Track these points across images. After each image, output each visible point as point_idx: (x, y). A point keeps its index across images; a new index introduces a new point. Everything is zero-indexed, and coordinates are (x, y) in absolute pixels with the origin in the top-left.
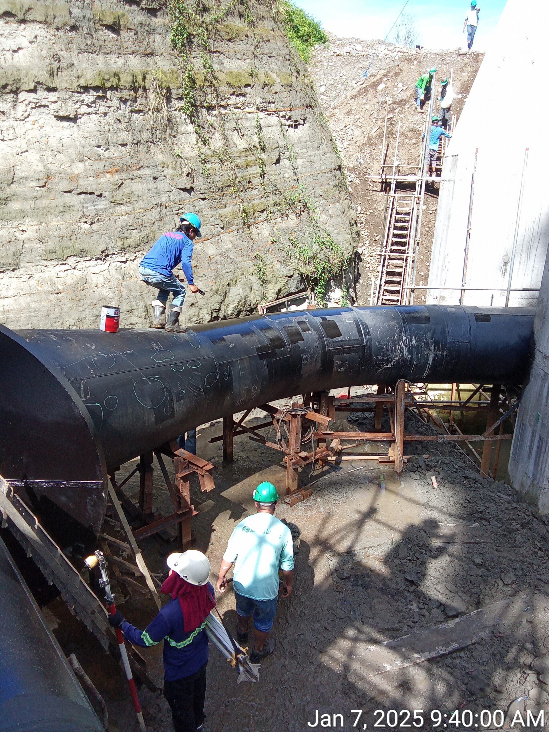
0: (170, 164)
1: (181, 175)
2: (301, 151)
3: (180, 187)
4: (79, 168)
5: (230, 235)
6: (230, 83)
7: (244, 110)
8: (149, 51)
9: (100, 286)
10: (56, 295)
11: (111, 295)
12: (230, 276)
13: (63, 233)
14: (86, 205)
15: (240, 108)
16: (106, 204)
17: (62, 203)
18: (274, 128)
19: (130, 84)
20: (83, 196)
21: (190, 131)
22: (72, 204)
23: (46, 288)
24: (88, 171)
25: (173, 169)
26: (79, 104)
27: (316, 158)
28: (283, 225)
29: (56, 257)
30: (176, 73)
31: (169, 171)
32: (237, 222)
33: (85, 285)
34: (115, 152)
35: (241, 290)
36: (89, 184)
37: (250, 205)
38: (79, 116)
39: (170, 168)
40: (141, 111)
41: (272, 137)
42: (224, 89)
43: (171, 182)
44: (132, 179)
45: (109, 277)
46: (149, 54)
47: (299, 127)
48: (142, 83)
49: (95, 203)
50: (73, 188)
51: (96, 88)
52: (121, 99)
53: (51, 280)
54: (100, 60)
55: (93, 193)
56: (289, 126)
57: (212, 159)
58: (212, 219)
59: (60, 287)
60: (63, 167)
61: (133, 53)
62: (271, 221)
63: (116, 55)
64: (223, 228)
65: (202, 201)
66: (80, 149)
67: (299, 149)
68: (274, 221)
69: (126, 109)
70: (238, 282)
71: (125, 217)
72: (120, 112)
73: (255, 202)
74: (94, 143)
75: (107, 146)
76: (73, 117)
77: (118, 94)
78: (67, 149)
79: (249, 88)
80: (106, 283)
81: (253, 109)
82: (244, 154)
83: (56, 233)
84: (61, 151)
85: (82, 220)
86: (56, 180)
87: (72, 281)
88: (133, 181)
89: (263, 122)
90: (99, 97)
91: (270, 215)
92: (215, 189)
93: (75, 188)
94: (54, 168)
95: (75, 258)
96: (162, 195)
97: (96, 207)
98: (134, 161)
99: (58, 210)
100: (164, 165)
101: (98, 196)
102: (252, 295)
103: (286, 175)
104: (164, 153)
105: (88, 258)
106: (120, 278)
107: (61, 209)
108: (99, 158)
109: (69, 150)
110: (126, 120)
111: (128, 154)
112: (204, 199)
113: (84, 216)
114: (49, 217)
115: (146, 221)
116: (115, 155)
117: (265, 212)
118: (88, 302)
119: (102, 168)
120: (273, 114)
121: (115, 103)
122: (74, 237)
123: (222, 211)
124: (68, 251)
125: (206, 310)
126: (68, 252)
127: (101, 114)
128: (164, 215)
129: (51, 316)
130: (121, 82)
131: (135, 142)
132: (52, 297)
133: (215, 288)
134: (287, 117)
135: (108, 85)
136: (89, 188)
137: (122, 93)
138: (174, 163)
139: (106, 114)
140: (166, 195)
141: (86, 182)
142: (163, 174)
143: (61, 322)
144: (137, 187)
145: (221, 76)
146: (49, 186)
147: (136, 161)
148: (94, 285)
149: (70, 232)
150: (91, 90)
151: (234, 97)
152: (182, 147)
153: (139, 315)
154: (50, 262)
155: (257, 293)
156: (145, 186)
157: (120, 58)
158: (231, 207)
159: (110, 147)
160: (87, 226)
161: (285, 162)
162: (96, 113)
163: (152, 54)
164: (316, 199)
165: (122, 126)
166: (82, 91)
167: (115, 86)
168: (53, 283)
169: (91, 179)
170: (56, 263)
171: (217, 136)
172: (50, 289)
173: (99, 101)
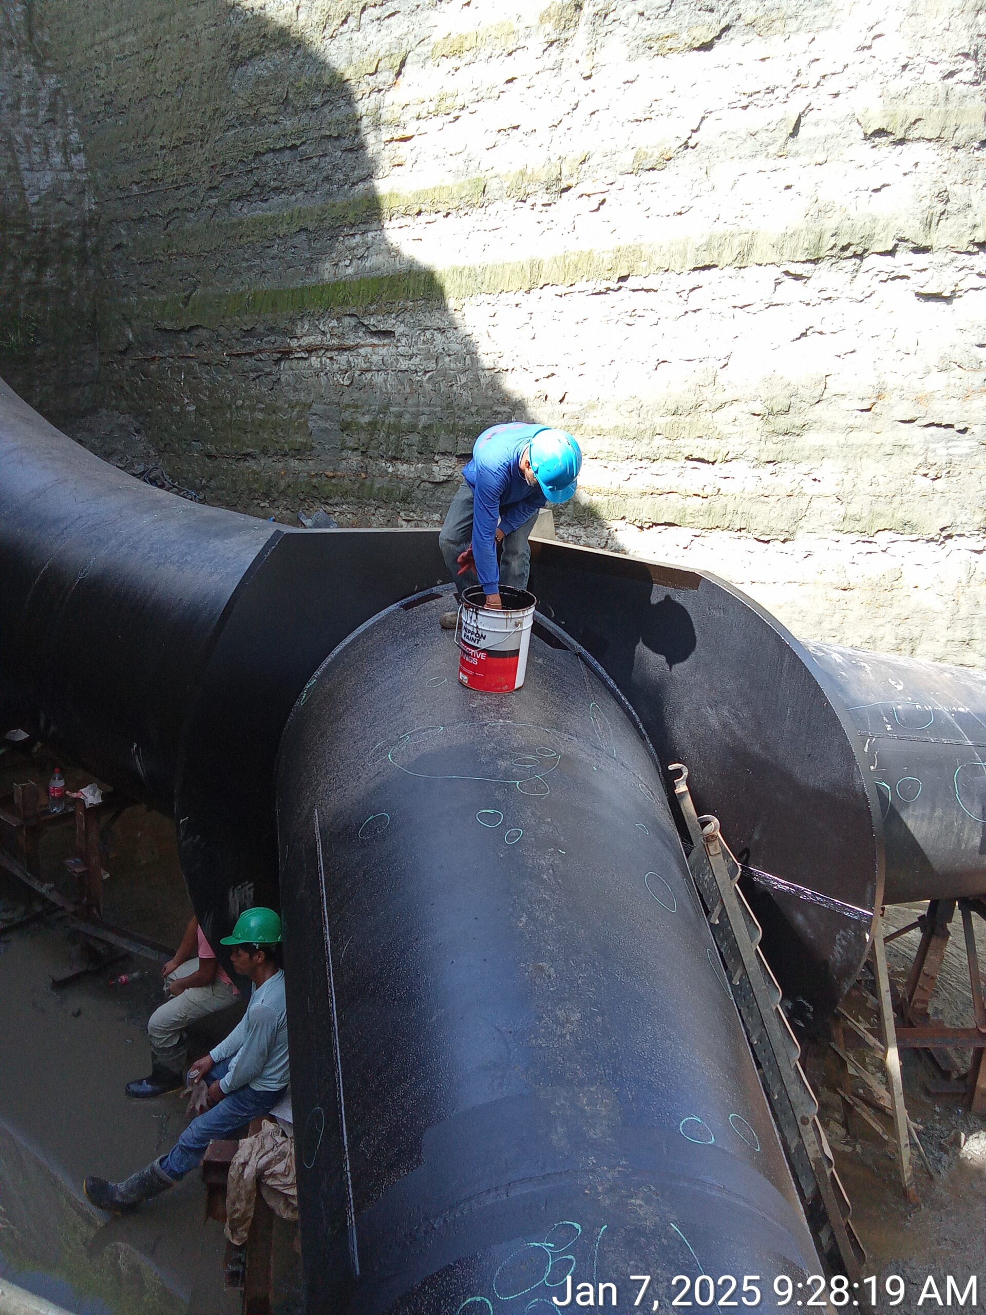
4: (936, 383)
9: (922, 587)
10: (842, 592)
11: (939, 607)
13: (882, 489)
14: (933, 446)
16: (970, 447)
17: (892, 440)
20: (931, 429)
22: (908, 442)
23: (829, 577)
24: (952, 387)
26: (964, 272)
29: (859, 529)
33: (895, 583)
36: (948, 410)
38: (959, 294)
45: (942, 575)
49: (950, 444)
50: (918, 416)
53: (840, 566)
55: (951, 426)
59: (853, 580)
60: (909, 379)
66: (947, 350)
74: (975, 340)
76: (949, 294)
78: (924, 350)
80: (935, 584)
84: (912, 353)
85: (919, 471)
86: (892, 401)
87: (876, 573)
93: (922, 415)
95: (890, 534)
97: (951, 451)
99: (882, 450)
101: (959, 431)
105: (914, 537)
106: (964, 579)
108: (978, 366)
109: (927, 351)
113: (925, 464)
114: (864, 460)
119: (979, 383)
122: (897, 500)
124: (881, 520)
126: (881, 523)
132: (835, 594)
136: (946, 417)
141: (944, 406)
146: (878, 410)
148: (912, 584)
149: (893, 489)
154: (846, 536)
160: (926, 482)
166: (976, 249)
168: (842, 572)
169: (954, 401)
170: (856, 538)
172: (835, 580)
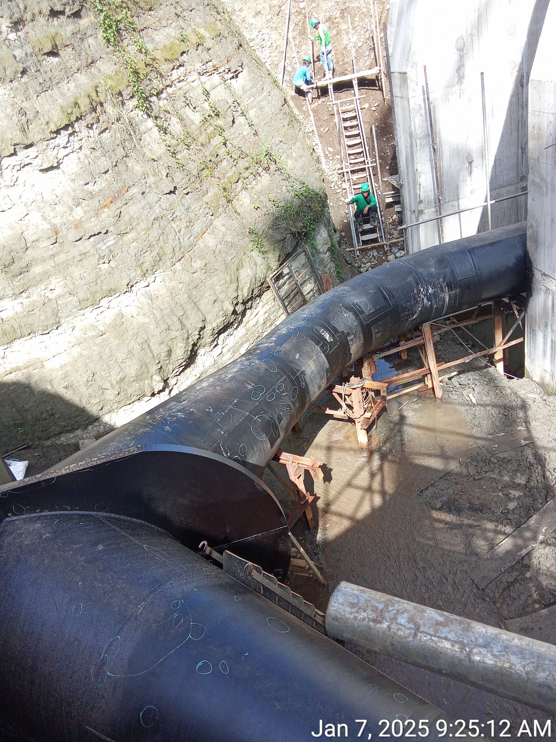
0: (149, 173)
1: (162, 179)
2: (249, 101)
3: (166, 192)
4: (79, 213)
5: (220, 218)
6: (168, 59)
7: (187, 81)
8: (90, 61)
9: (135, 315)
10: (101, 337)
11: (147, 320)
12: (236, 261)
13: (88, 279)
14: (98, 246)
15: (183, 80)
16: (114, 239)
17: (77, 253)
18: (219, 88)
19: (90, 107)
20: (92, 239)
21: (150, 127)
22: (86, 251)
23: (91, 333)
24: (88, 212)
25: (153, 176)
26: (56, 149)
27: (264, 102)
28: (258, 188)
29: (90, 304)
30: (120, 72)
31: (151, 180)
32: (221, 203)
33: (122, 320)
34: (101, 184)
35: (249, 270)
36: (93, 225)
37: (226, 180)
38: (60, 162)
39: (150, 176)
40: (106, 129)
41: (220, 98)
42: (164, 68)
43: (157, 191)
44: (126, 204)
45: (140, 305)
46: (91, 63)
47: (239, 75)
48: (97, 100)
49: (105, 242)
50: (81, 235)
51: (66, 127)
52: (87, 126)
53: (92, 325)
54: (56, 95)
55: (100, 233)
56: (231, 79)
57: (179, 148)
58: (201, 211)
59: (102, 329)
60: (64, 217)
61: (78, 70)
62: (248, 187)
63: (66, 81)
64: (212, 215)
65: (187, 196)
66: (73, 194)
67: (247, 99)
68: (249, 186)
69: (94, 133)
70: (244, 263)
71: (134, 244)
72: (91, 139)
73: (229, 175)
74: (82, 183)
75: (93, 181)
76: (56, 165)
77: (83, 123)
78: (62, 198)
79: (185, 55)
80: (139, 311)
81: (195, 76)
82: (203, 129)
83: (82, 282)
84: (58, 203)
85: (100, 262)
86: (64, 233)
87: (111, 320)
88: (128, 205)
89: (208, 87)
90: (70, 135)
91: (245, 181)
92: (193, 179)
93: (84, 234)
94: (57, 221)
95: (106, 299)
96: (155, 208)
97: (107, 245)
98: (120, 184)
99: (76, 260)
100: (145, 176)
101: (105, 233)
102: (259, 272)
103: (245, 133)
104: (140, 162)
105: (117, 295)
106: (150, 302)
107: (78, 258)
108: (92, 196)
109: (64, 198)
110: (99, 147)
111: (113, 179)
112: (187, 194)
113: (101, 257)
114: (70, 269)
115: (152, 240)
116: (103, 186)
117: (240, 181)
118: (131, 333)
119: (97, 204)
120: (214, 73)
121: (85, 132)
122: (99, 281)
123: (206, 199)
124: (98, 294)
125: (227, 301)
126: (98, 296)
127: (77, 151)
128: (163, 226)
129: (105, 357)
130: (81, 109)
131: (114, 164)
132: (99, 339)
133: (228, 278)
134: (227, 71)
135: (73, 118)
136: (95, 229)
137: (87, 120)
138: (152, 169)
139: (81, 148)
140: (158, 205)
141: (90, 224)
142: (148, 185)
143: (114, 359)
144: (133, 209)
145: (158, 55)
146: (61, 241)
147: (122, 184)
148: (130, 317)
149: (94, 277)
150: (62, 131)
151: (175, 71)
152: (149, 147)
153: (176, 329)
154: (86, 310)
155: (262, 267)
156: (139, 206)
157: (70, 82)
158: (212, 189)
159: (96, 180)
160: (106, 266)
161: (240, 120)
162: (73, 152)
163: (93, 62)
164: (278, 147)
165: (98, 153)
166: (55, 135)
167: (79, 117)
168: (94, 327)
169: (93, 219)
170: (91, 309)
171: (174, 120)
172: (94, 333)
173: (71, 138)
